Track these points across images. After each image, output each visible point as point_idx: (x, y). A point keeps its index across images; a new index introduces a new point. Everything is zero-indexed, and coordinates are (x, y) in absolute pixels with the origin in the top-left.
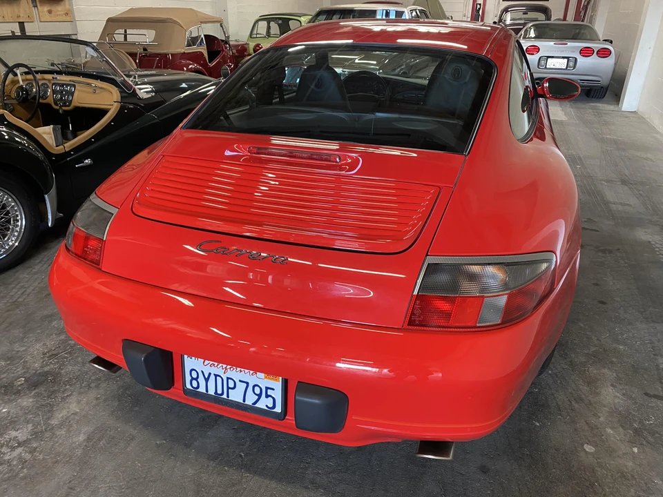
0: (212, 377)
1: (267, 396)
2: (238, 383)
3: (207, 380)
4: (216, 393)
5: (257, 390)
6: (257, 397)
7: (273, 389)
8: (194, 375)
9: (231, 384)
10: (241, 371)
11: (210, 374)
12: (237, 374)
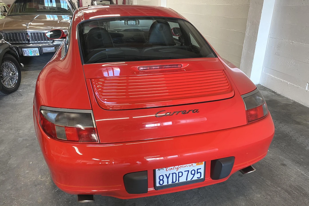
0: (171, 175)
1: (198, 173)
2: (184, 172)
3: (168, 178)
4: (173, 182)
5: (193, 172)
6: (193, 175)
7: (200, 169)
8: (161, 178)
9: (180, 174)
10: (185, 166)
11: (170, 174)
12: (183, 168)
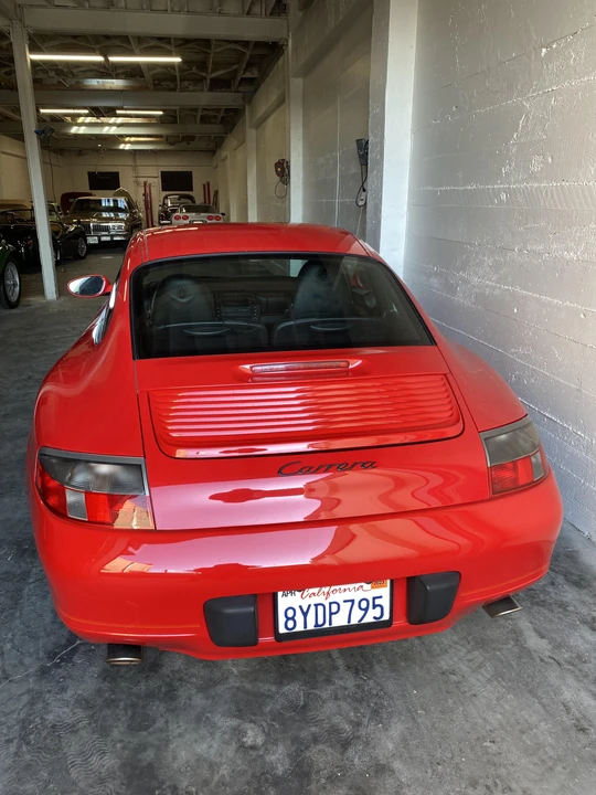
0: (313, 608)
1: (375, 606)
2: (342, 604)
3: (305, 614)
4: (316, 625)
5: (364, 605)
6: (363, 612)
7: (381, 597)
8: (290, 614)
9: (334, 608)
10: (345, 589)
11: (309, 606)
12: (340, 594)
